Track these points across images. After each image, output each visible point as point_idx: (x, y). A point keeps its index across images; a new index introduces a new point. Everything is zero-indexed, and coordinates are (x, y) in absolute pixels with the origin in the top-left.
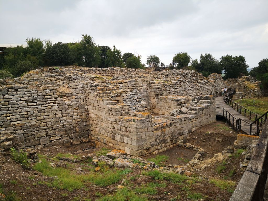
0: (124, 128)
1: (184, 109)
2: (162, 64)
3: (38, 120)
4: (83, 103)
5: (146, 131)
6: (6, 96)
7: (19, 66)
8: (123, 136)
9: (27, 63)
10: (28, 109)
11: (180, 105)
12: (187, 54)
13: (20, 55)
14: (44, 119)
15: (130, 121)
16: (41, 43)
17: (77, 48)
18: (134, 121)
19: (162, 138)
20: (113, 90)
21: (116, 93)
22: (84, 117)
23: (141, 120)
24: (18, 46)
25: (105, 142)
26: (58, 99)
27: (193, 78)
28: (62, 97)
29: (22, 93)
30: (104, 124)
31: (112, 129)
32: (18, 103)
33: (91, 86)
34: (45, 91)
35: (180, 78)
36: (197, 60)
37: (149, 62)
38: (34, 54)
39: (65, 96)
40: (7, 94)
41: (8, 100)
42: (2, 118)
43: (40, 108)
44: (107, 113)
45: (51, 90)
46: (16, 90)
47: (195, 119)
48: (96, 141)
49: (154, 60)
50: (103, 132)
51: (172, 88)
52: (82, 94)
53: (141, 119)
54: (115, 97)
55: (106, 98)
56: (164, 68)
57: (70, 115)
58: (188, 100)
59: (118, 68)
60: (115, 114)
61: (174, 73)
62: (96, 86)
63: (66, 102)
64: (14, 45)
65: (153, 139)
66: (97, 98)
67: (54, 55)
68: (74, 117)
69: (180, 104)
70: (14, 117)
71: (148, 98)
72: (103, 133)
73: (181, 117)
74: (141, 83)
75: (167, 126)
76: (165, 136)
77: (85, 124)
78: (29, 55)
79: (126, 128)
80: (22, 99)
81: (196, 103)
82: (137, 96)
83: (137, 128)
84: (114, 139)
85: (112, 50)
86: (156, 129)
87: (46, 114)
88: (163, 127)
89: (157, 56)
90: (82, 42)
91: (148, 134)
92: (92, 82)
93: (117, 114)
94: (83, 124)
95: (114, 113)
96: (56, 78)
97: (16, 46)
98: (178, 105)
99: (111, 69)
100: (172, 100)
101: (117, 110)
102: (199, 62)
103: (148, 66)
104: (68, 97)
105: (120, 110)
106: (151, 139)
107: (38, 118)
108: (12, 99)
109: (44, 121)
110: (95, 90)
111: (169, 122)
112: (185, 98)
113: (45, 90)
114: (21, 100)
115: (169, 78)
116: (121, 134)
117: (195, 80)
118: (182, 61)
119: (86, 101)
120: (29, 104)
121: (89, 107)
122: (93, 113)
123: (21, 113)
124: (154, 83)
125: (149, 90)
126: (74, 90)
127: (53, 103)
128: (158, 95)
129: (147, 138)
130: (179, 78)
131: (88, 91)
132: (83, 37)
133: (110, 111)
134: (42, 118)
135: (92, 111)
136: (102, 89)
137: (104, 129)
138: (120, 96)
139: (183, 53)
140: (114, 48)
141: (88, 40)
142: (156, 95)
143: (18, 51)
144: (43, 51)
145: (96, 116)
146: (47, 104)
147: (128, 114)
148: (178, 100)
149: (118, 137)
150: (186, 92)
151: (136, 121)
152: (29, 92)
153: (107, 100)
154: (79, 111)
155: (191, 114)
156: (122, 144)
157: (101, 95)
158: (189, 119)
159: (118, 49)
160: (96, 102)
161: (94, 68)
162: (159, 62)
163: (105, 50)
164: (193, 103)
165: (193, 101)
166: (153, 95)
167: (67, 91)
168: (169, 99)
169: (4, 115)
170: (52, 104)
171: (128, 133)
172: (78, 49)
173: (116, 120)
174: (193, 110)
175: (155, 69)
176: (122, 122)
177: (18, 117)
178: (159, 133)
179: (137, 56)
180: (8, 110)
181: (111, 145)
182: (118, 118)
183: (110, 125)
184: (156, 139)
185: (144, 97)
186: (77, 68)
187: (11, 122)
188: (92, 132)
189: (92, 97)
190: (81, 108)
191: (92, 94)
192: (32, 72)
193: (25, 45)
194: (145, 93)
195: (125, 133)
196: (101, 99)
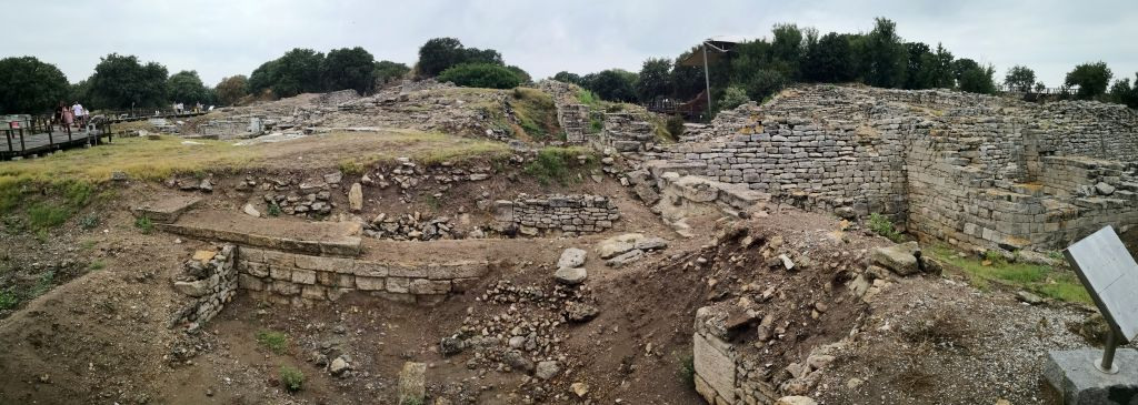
0: (986, 211)
1: (1103, 187)
2: (1040, 87)
3: (824, 185)
4: (899, 159)
5: (1032, 220)
6: (775, 137)
7: (759, 80)
8: (982, 225)
9: (773, 74)
10: (808, 164)
11: (1094, 177)
12: (1105, 66)
13: (760, 58)
14: (835, 183)
15: (1002, 198)
16: (798, 32)
17: (865, 47)
18: (1009, 199)
19: (1059, 238)
20: (961, 136)
21: (968, 144)
22: (900, 186)
23: (1025, 199)
24: (757, 41)
25: (940, 234)
26: (858, 149)
27: (1122, 121)
28: (863, 144)
29: (800, 133)
30: (941, 202)
31: (957, 212)
32: (794, 150)
33: (918, 127)
34: (837, 133)
35: (1094, 121)
36: (1127, 80)
37: (1010, 80)
38: (785, 57)
39: (869, 143)
40: (777, 133)
41: (778, 144)
42: (768, 175)
43: (829, 163)
44: (951, 180)
45: (847, 131)
46: (791, 127)
47: (1129, 208)
48: (919, 233)
49: (1022, 76)
50: (937, 216)
51: (1073, 140)
52: (897, 142)
53: (1024, 196)
54: (966, 150)
55: (951, 152)
56: (1044, 95)
57: (877, 179)
58: (1115, 167)
59: (944, 92)
60: (968, 183)
61: (1079, 109)
62: (926, 127)
63: (870, 154)
64: (751, 38)
65: (1043, 239)
66: (931, 151)
67: (823, 59)
68: (882, 184)
69: (1094, 175)
70: (786, 176)
71: (1022, 159)
72: (937, 219)
73: (1099, 200)
74: (1011, 125)
75: (1072, 216)
76: (1065, 234)
77: (900, 199)
78: (776, 59)
79: (991, 211)
80: (800, 144)
81: (1132, 175)
82: (1001, 152)
83: (1016, 213)
84: (961, 231)
85: (935, 53)
86: (1050, 220)
87: (838, 174)
88: (1063, 217)
89: (1030, 67)
90: (874, 33)
91: (1033, 227)
92: (919, 118)
93: (972, 183)
94: (896, 199)
95: (965, 181)
96: (837, 106)
97: (753, 41)
98: (1091, 176)
99: (931, 94)
100: (1079, 165)
101: (973, 176)
102: (1132, 85)
103: (1006, 89)
104: (873, 145)
105: (979, 175)
106: (1039, 236)
107: (825, 182)
108: (785, 144)
109: (833, 187)
110: (925, 134)
111: (1076, 209)
112: (1106, 163)
113: (837, 129)
114: (798, 147)
115: (1067, 119)
116: (977, 223)
117: (1125, 126)
118: (1091, 81)
119: (905, 156)
120: (812, 154)
121: (909, 167)
122: (918, 179)
123: (798, 170)
124: (1037, 128)
125: (1026, 142)
126: (884, 133)
127: (850, 155)
128: (1045, 153)
129: (1032, 235)
130: (1091, 120)
131: (911, 136)
132: (876, 22)
133: (958, 177)
134: (830, 181)
135: (916, 175)
136: (941, 134)
137: (939, 210)
138: (974, 149)
139: (1095, 63)
140: (940, 48)
141: (886, 29)
142: (1040, 153)
143: (756, 48)
144: (801, 51)
145: (923, 185)
146: (839, 156)
147: (992, 184)
148: (1092, 167)
149: (970, 229)
150: (1104, 151)
151: (1014, 199)
152: (811, 132)
153: (953, 156)
154: (891, 173)
155: (1121, 196)
156: (978, 242)
157: (940, 145)
158: (1118, 207)
159: (948, 51)
160: (927, 158)
161: (896, 91)
162: (1032, 82)
163: (918, 50)
164: (1125, 174)
165: (1124, 170)
166: (1033, 151)
167: (872, 133)
168: (1071, 163)
169: (772, 171)
170: (847, 158)
171: (993, 222)
172: (866, 49)
173: (968, 194)
174: (1127, 188)
175: (1022, 97)
176: (983, 199)
177: (793, 176)
178: (1054, 227)
179: (986, 68)
180: (777, 163)
181: (952, 241)
182: (973, 191)
183: (954, 205)
184: (1048, 239)
185: (1014, 155)
186: (862, 88)
187: (783, 184)
188: (911, 215)
189: (920, 148)
190: (895, 168)
191: (919, 142)
192: (787, 93)
193: (770, 38)
194: (1017, 147)
195: (988, 222)
196: (939, 154)
